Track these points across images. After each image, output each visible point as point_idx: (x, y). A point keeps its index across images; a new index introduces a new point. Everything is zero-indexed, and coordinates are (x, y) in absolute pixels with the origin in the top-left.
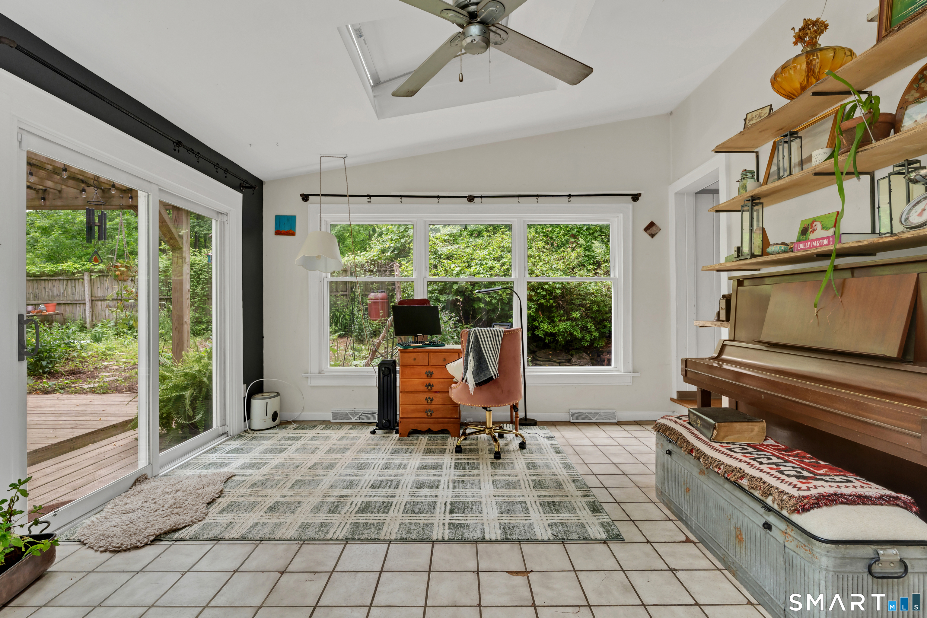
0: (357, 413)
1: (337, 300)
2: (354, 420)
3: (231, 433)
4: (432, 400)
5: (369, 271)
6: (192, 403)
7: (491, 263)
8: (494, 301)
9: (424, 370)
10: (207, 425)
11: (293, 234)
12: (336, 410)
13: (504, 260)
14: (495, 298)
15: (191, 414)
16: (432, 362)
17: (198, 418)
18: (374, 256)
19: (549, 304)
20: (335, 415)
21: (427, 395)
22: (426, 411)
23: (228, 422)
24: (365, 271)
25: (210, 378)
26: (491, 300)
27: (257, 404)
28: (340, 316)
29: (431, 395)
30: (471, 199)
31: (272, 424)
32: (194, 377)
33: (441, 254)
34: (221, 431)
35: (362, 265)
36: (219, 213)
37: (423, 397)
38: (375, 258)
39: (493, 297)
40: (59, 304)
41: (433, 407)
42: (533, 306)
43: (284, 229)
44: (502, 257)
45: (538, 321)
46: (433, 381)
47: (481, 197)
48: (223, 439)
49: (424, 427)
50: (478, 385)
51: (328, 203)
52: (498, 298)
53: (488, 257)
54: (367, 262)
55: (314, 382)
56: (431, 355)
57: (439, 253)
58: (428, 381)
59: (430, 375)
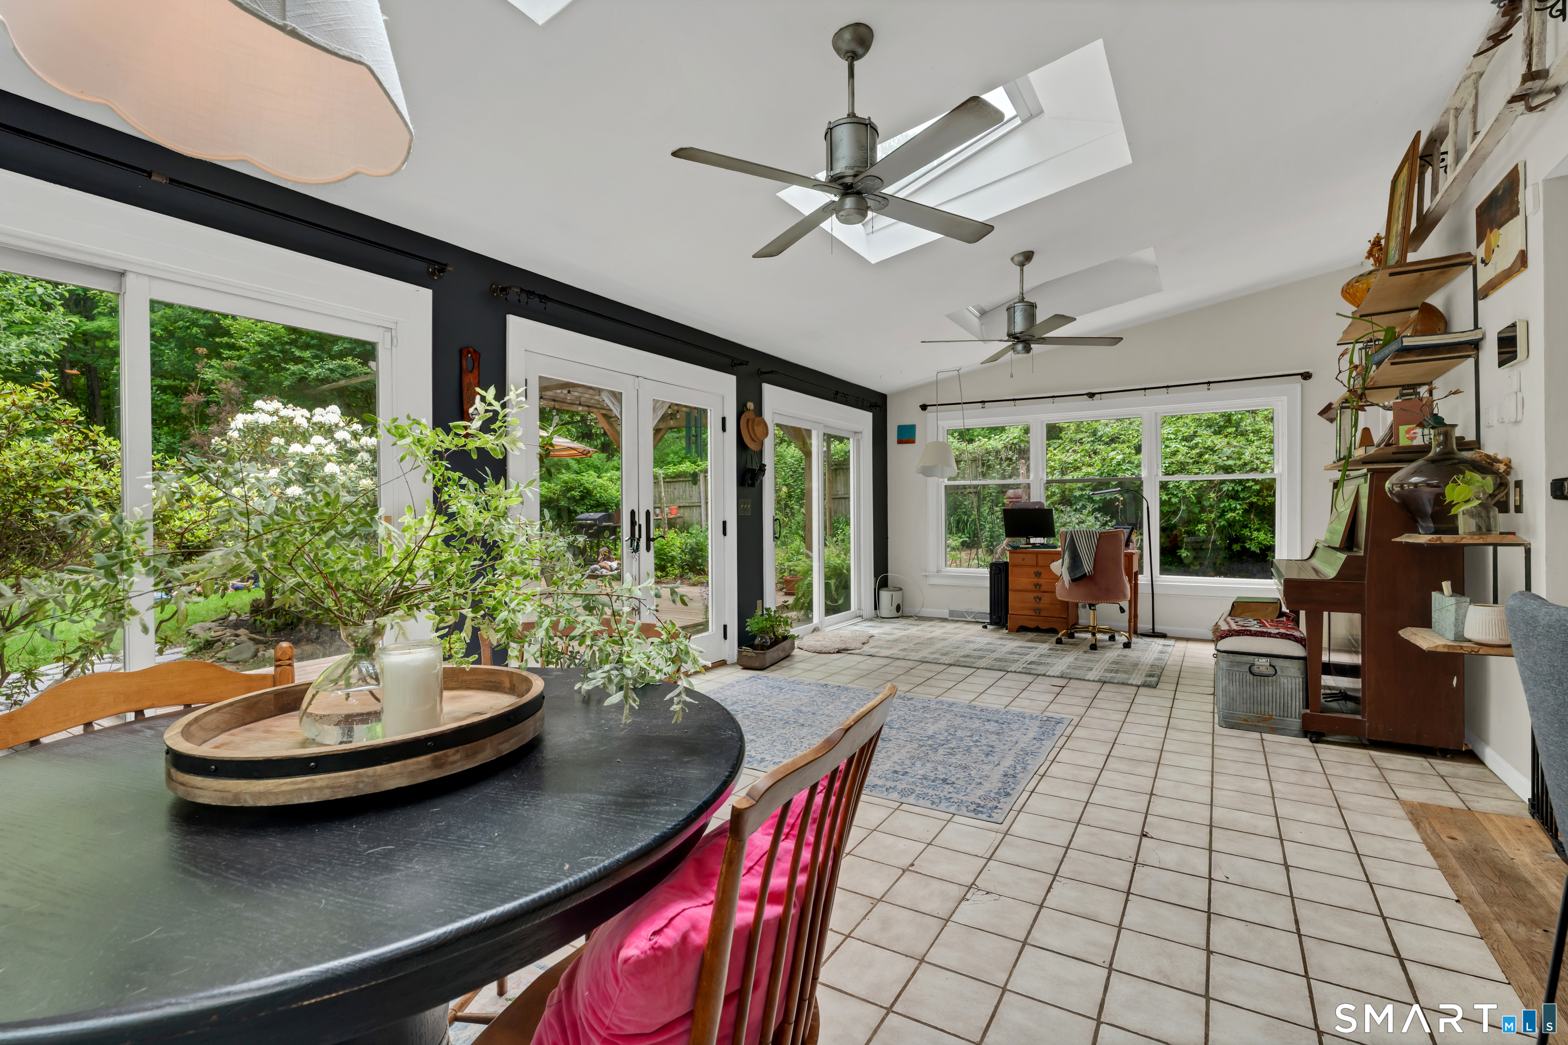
0: (972, 613)
1: (965, 500)
2: (969, 619)
3: (865, 616)
4: (1040, 599)
5: (1007, 459)
6: (836, 590)
7: (1174, 446)
8: (1174, 500)
9: (1032, 570)
10: (846, 606)
11: (913, 442)
12: (954, 607)
13: (1197, 440)
14: (1176, 496)
15: (836, 597)
16: (1041, 562)
17: (840, 602)
18: (1014, 438)
19: (1267, 504)
20: (952, 613)
21: (1036, 595)
22: (1035, 610)
23: (863, 607)
24: (1001, 459)
25: (849, 570)
26: (1170, 499)
27: (885, 595)
28: (968, 520)
29: (1040, 595)
30: (1091, 395)
31: (896, 614)
32: (835, 568)
33: (1102, 436)
34: (858, 613)
35: (998, 452)
36: (856, 433)
37: (1032, 595)
38: (1015, 441)
39: (1173, 494)
40: (680, 507)
41: (1041, 606)
42: (1238, 507)
43: (905, 438)
44: (1195, 435)
45: (1250, 528)
46: (1041, 581)
47: (1101, 393)
48: (859, 619)
49: (1032, 625)
50: (1074, 580)
51: (944, 412)
52: (1180, 495)
53: (1173, 436)
54: (1006, 447)
55: (933, 581)
56: (1040, 556)
57: (1099, 434)
58: (1036, 580)
59: (1038, 575)
